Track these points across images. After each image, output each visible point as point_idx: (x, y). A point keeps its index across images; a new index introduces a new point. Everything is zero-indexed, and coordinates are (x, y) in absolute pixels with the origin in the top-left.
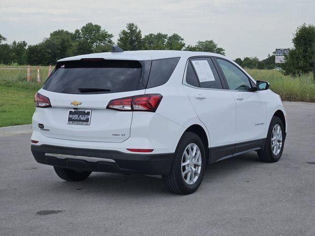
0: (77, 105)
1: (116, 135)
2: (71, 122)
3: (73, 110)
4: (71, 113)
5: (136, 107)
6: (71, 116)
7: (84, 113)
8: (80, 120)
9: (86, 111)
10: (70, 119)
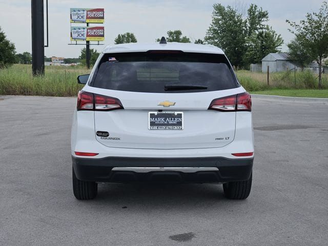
0: (169, 106)
1: (220, 139)
2: (155, 127)
3: (156, 113)
4: (152, 116)
5: (240, 107)
6: (153, 120)
7: (172, 116)
8: (168, 124)
9: (176, 113)
10: (152, 124)
